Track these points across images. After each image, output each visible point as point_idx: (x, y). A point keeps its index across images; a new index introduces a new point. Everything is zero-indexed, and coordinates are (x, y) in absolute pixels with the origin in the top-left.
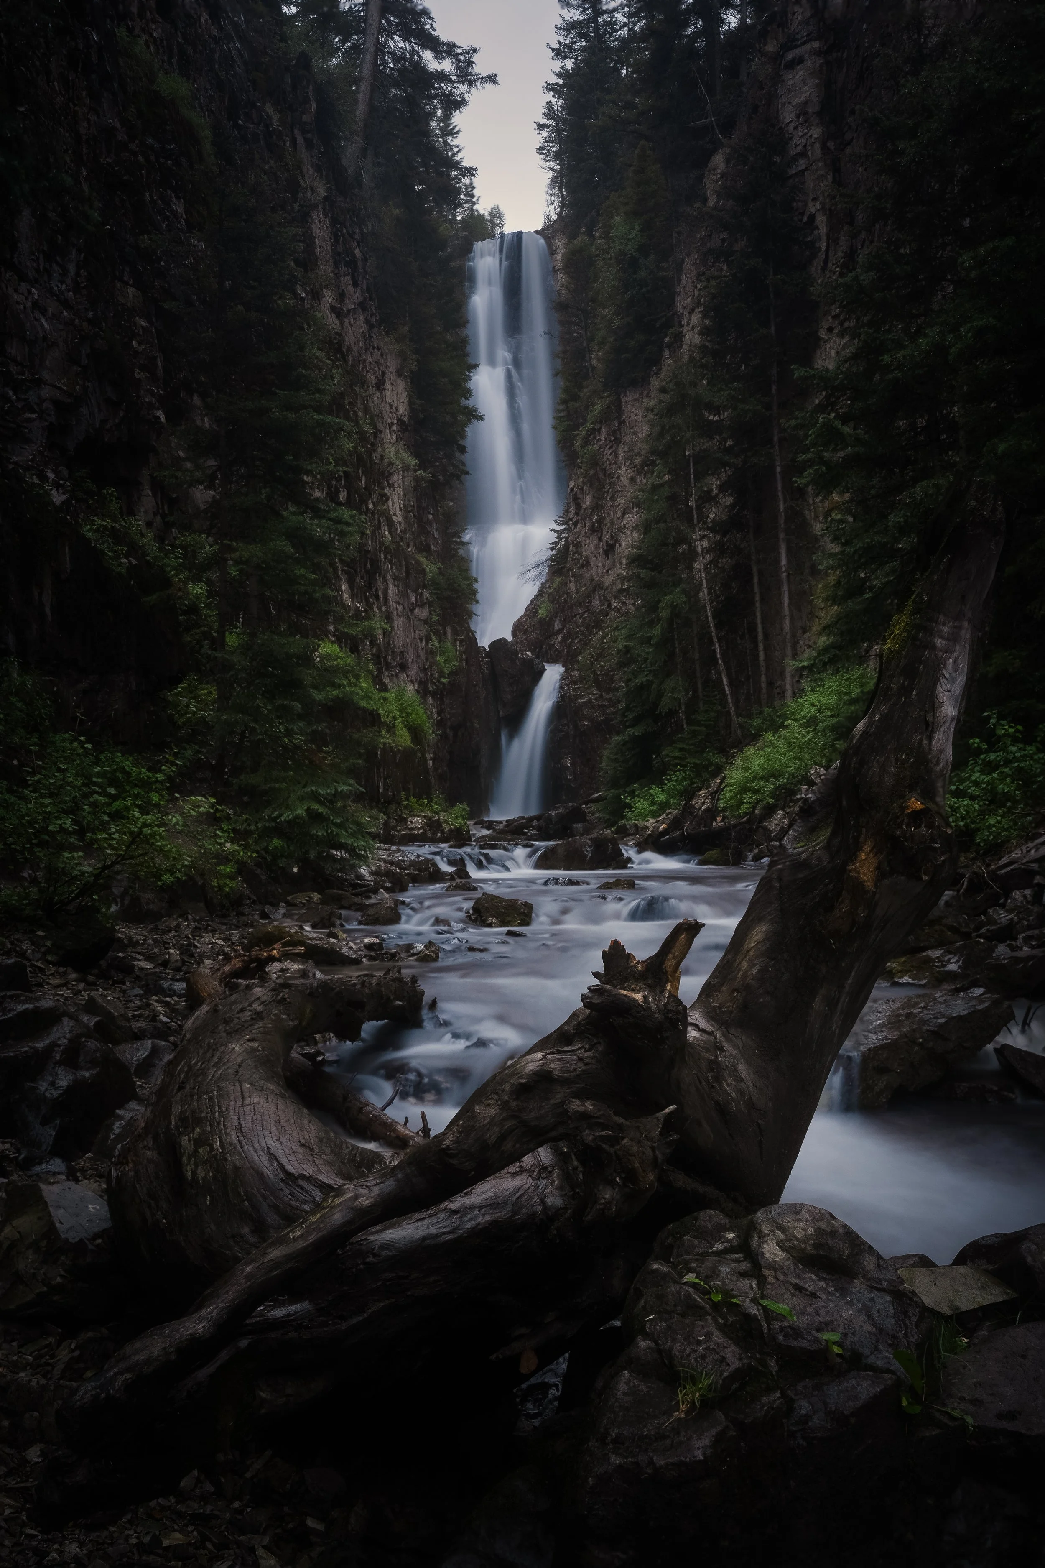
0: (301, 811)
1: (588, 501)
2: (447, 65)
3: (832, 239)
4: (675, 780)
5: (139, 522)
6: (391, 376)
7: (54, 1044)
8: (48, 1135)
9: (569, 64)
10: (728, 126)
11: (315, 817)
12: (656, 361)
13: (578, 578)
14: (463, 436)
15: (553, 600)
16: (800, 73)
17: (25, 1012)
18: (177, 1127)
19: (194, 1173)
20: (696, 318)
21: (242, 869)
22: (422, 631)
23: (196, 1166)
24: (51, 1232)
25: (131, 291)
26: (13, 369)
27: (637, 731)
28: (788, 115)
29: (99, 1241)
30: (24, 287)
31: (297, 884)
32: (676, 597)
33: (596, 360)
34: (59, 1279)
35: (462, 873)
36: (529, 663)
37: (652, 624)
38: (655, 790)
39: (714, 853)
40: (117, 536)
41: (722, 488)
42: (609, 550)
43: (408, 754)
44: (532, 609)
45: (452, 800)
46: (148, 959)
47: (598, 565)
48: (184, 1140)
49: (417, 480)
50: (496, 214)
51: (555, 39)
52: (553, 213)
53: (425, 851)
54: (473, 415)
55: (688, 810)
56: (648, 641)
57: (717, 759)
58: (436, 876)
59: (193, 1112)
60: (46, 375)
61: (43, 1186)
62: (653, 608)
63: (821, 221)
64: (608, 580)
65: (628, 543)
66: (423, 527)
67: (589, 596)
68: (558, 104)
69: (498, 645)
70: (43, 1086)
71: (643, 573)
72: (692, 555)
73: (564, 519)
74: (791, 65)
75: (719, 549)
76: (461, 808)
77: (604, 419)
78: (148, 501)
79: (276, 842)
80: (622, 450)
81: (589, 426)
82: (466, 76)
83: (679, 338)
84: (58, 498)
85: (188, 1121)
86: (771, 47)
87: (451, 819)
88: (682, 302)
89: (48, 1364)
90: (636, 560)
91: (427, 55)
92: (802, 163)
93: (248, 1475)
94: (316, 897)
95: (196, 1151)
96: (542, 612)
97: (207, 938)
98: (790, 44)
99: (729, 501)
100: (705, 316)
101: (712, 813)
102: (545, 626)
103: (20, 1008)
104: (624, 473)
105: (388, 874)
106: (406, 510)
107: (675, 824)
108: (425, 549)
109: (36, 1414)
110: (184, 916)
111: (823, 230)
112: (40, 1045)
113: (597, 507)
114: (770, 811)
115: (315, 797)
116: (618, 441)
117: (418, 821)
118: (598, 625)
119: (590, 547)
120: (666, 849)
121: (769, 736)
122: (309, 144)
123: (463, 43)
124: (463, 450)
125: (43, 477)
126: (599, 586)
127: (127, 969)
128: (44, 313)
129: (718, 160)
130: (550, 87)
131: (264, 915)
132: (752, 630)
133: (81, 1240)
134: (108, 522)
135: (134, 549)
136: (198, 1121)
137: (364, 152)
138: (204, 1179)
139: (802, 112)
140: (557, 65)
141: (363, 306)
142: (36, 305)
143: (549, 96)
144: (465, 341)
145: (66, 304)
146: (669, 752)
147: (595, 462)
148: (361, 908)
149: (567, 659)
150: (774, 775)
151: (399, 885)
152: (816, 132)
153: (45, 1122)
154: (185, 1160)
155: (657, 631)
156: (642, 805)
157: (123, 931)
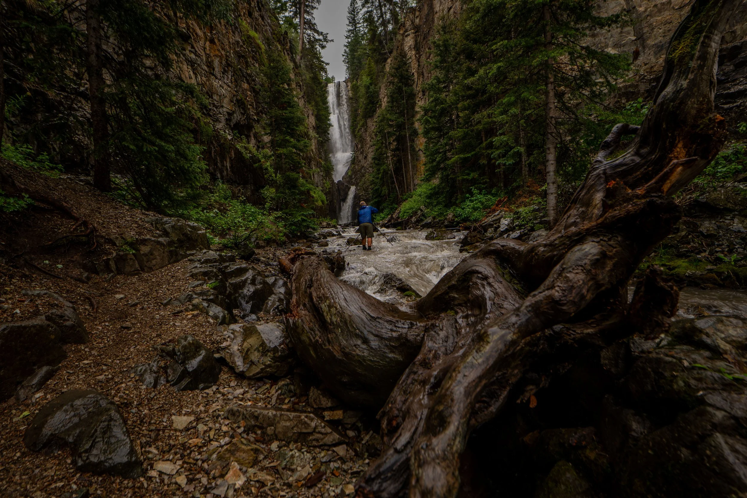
0: (300, 219)
1: (359, 146)
2: (321, 37)
3: (418, 79)
4: (386, 211)
5: (251, 145)
6: (310, 115)
7: (247, 278)
8: (248, 307)
9: (350, 40)
10: (391, 53)
11: (303, 220)
12: (375, 111)
13: (358, 165)
14: (328, 130)
15: (352, 170)
16: (409, 38)
17: (237, 269)
18: (317, 301)
19: (331, 319)
20: (385, 99)
21: (285, 235)
22: (321, 178)
23: (331, 316)
24: (263, 344)
25: (246, 84)
26: (216, 103)
27: (376, 200)
28: (406, 48)
29: (282, 346)
30: (217, 81)
31: (299, 238)
32: (384, 167)
33: (360, 111)
34: (269, 363)
35: (340, 234)
36: (347, 186)
37: (379, 174)
38: (381, 214)
39: (399, 228)
40: (246, 148)
41: (393, 141)
42: (366, 158)
43: (321, 207)
44: (347, 173)
45: (332, 219)
46: (264, 257)
47: (363, 161)
48: (323, 306)
49: (318, 141)
50: (333, 78)
51: (346, 34)
52: (347, 76)
53: (330, 230)
54: (330, 125)
55: (392, 217)
56: (378, 178)
57: (396, 206)
58: (333, 235)
59: (323, 295)
60: (224, 105)
61: (257, 326)
62: (378, 170)
63: (416, 74)
64: (365, 165)
65: (370, 156)
66: (320, 153)
67: (361, 169)
68: (347, 50)
69: (339, 182)
70: (245, 291)
71: (376, 162)
72: (387, 157)
73: (354, 151)
74: (407, 36)
75: (394, 155)
76: (334, 220)
77: (363, 126)
78: (253, 141)
79: (294, 227)
80: (367, 133)
81: (359, 128)
82: (326, 40)
83: (381, 105)
84: (229, 137)
85: (323, 298)
86: (401, 32)
87: (333, 223)
88: (381, 96)
89: (268, 397)
90: (374, 159)
91: (316, 34)
92: (410, 60)
93: (363, 442)
94: (305, 241)
95: (329, 310)
96: (349, 174)
97: (278, 252)
98: (406, 31)
99: (395, 143)
100: (388, 98)
101: (398, 218)
102: (350, 177)
103: (236, 267)
104: (368, 139)
105: (322, 235)
106: (316, 149)
107: (389, 221)
108: (321, 158)
109: (273, 428)
110: (271, 247)
111: (416, 77)
112: (243, 279)
113: (362, 147)
114: (411, 217)
115: (303, 215)
116: (366, 131)
117: (325, 224)
118: (364, 176)
119: (360, 157)
120: (388, 227)
121: (409, 199)
122: (288, 54)
123: (325, 32)
124: (328, 134)
125: (225, 132)
126: (363, 167)
127: (259, 260)
128: (223, 88)
129: (389, 61)
130: (345, 46)
131: (292, 246)
132: (403, 174)
133: (276, 346)
134: (243, 145)
135: (250, 152)
136: (327, 298)
137: (301, 59)
138: (336, 321)
139: (410, 47)
140: (347, 40)
141: (303, 97)
142: (220, 86)
143: (345, 48)
144: (328, 107)
145: (229, 86)
146: (385, 205)
147: (361, 137)
148: (317, 243)
149: (357, 185)
150: (411, 208)
151: (325, 237)
152: (413, 52)
153: (247, 302)
154: (325, 314)
155: (380, 175)
156: (378, 218)
157: (256, 251)
